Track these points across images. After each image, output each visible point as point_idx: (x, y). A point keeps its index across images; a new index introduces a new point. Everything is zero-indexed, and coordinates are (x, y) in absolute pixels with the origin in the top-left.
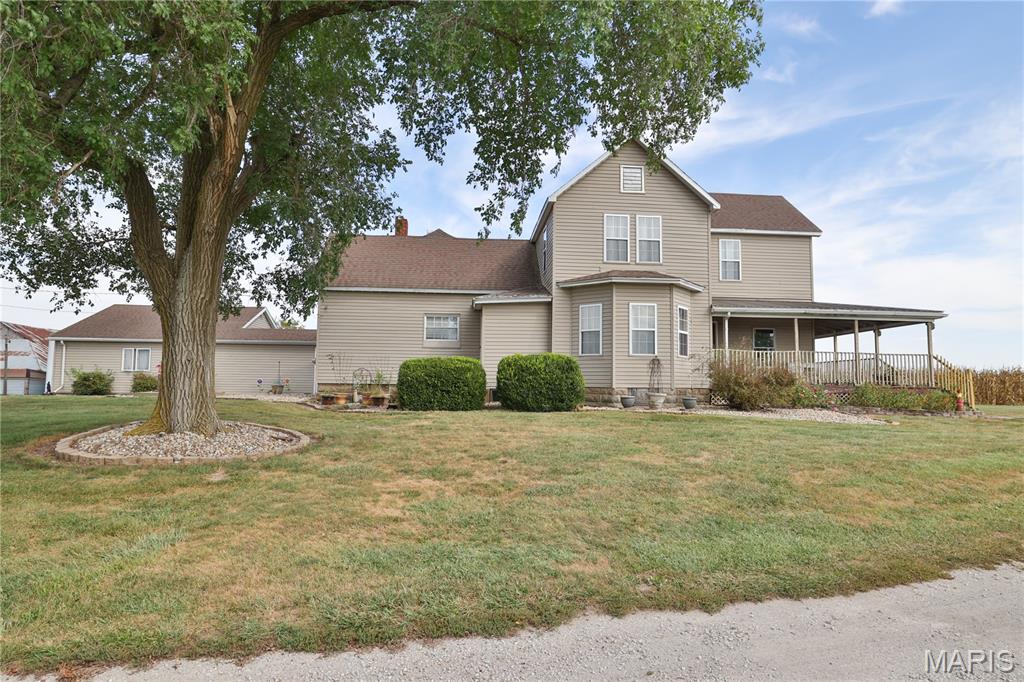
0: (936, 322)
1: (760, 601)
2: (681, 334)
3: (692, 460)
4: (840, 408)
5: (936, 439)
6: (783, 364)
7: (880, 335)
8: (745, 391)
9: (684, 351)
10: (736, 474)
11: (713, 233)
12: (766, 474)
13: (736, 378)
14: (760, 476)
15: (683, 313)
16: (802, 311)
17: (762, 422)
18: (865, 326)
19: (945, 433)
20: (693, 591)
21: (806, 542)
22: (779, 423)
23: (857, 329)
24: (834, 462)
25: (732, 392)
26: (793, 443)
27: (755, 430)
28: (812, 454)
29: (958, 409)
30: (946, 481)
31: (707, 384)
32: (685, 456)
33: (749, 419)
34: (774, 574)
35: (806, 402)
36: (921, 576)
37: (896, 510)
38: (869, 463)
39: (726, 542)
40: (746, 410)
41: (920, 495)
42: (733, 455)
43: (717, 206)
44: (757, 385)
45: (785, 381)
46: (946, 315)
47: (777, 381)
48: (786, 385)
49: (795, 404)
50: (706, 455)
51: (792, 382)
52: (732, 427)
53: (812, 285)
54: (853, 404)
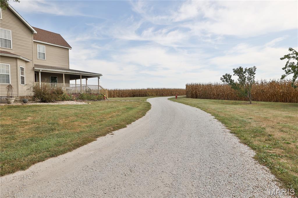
0: (100, 77)
1: (44, 160)
2: (22, 77)
3: (24, 120)
4: (77, 100)
5: (98, 107)
6: (59, 88)
7: (87, 80)
8: (47, 96)
9: (23, 82)
10: (40, 123)
11: (34, 42)
12: (51, 121)
13: (44, 92)
14: (49, 122)
15: (22, 69)
16: (66, 71)
17: (52, 106)
18: (84, 77)
19: (101, 105)
20: (18, 165)
21: (60, 140)
22: (58, 106)
23: (81, 78)
24: (72, 116)
25: (42, 97)
26: (61, 111)
27: (49, 108)
28: (66, 114)
29: (104, 99)
30: (99, 117)
31: (33, 94)
32: (21, 119)
33: (48, 105)
34: (49, 151)
35: (67, 99)
36: (90, 141)
37: (87, 126)
38: (81, 115)
39: (34, 145)
40: (47, 102)
41: (93, 121)
42: (40, 117)
43: (35, 32)
44: (51, 94)
45: (60, 93)
46: (102, 75)
47: (57, 93)
48: (61, 94)
49: (63, 99)
50: (30, 118)
51: (62, 93)
52: (41, 108)
53: (69, 64)
54: (80, 99)
